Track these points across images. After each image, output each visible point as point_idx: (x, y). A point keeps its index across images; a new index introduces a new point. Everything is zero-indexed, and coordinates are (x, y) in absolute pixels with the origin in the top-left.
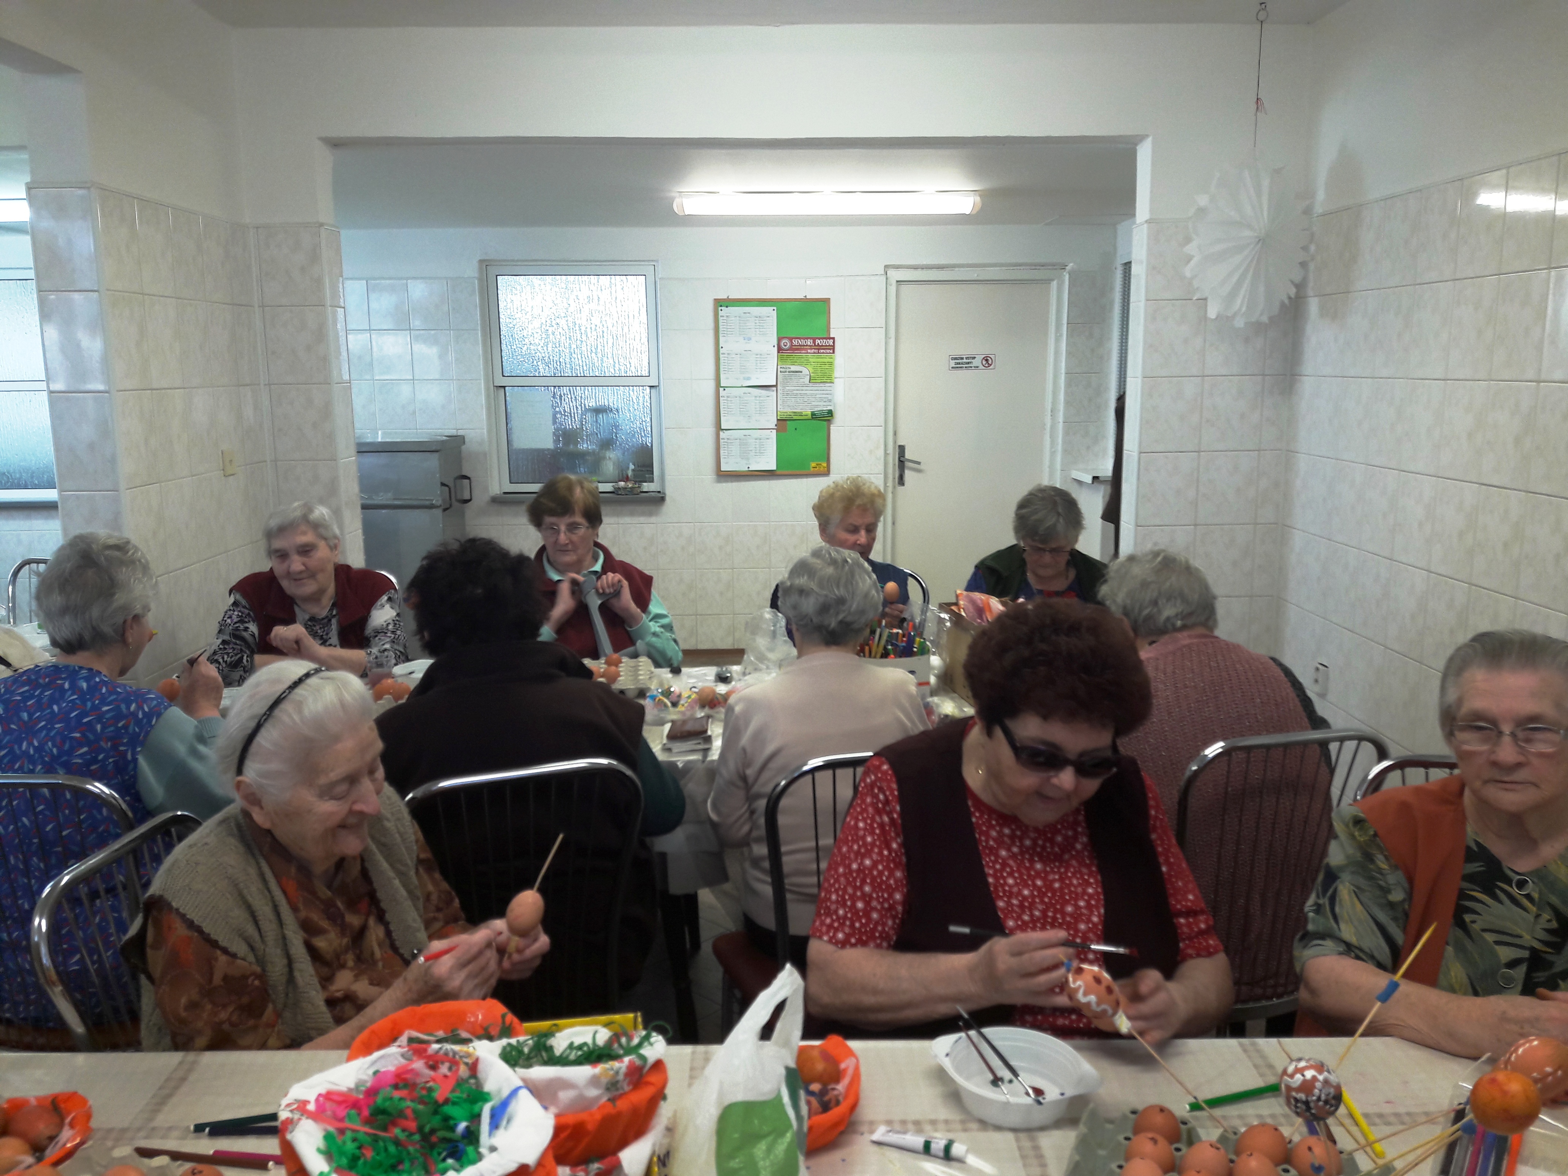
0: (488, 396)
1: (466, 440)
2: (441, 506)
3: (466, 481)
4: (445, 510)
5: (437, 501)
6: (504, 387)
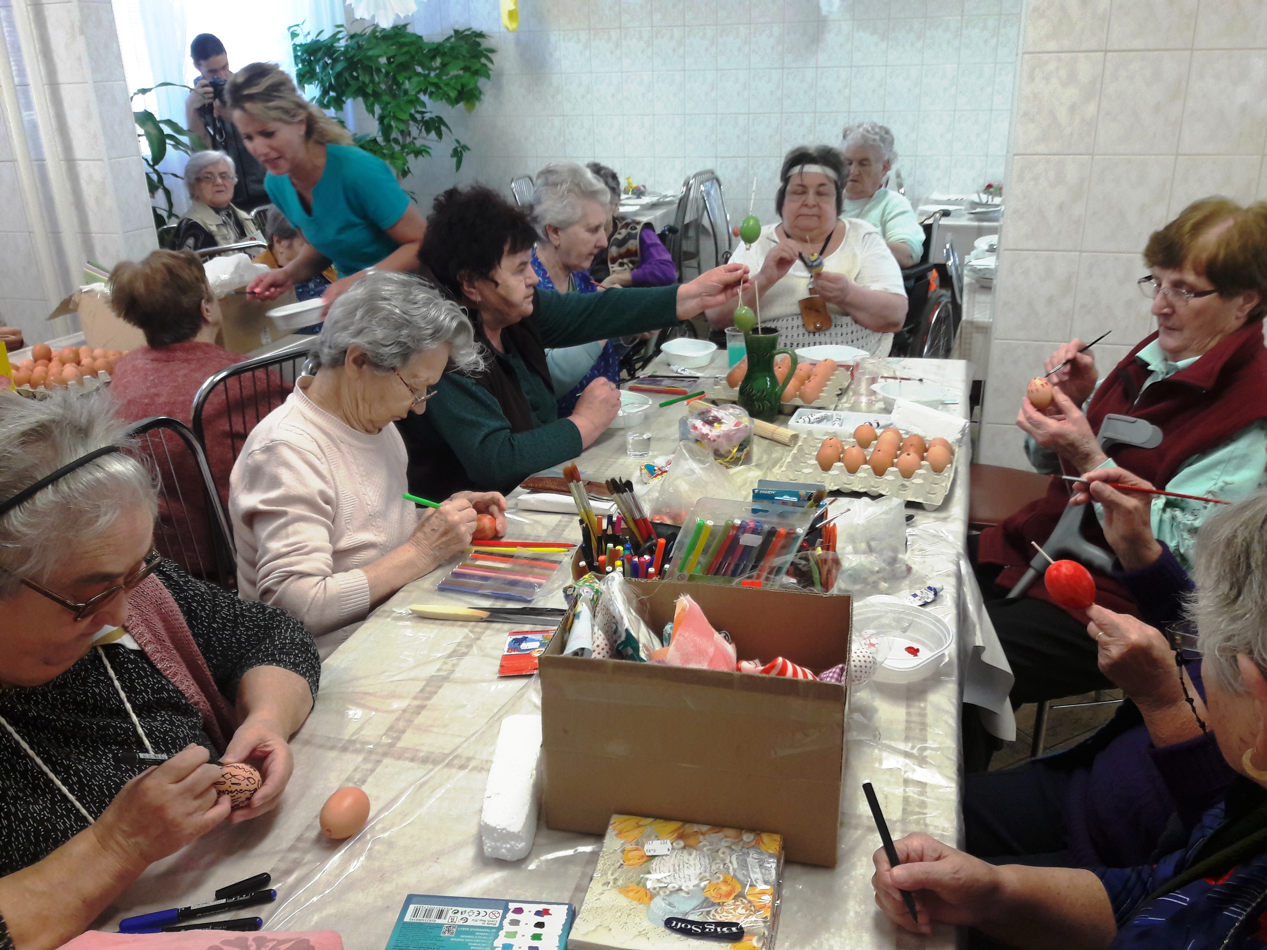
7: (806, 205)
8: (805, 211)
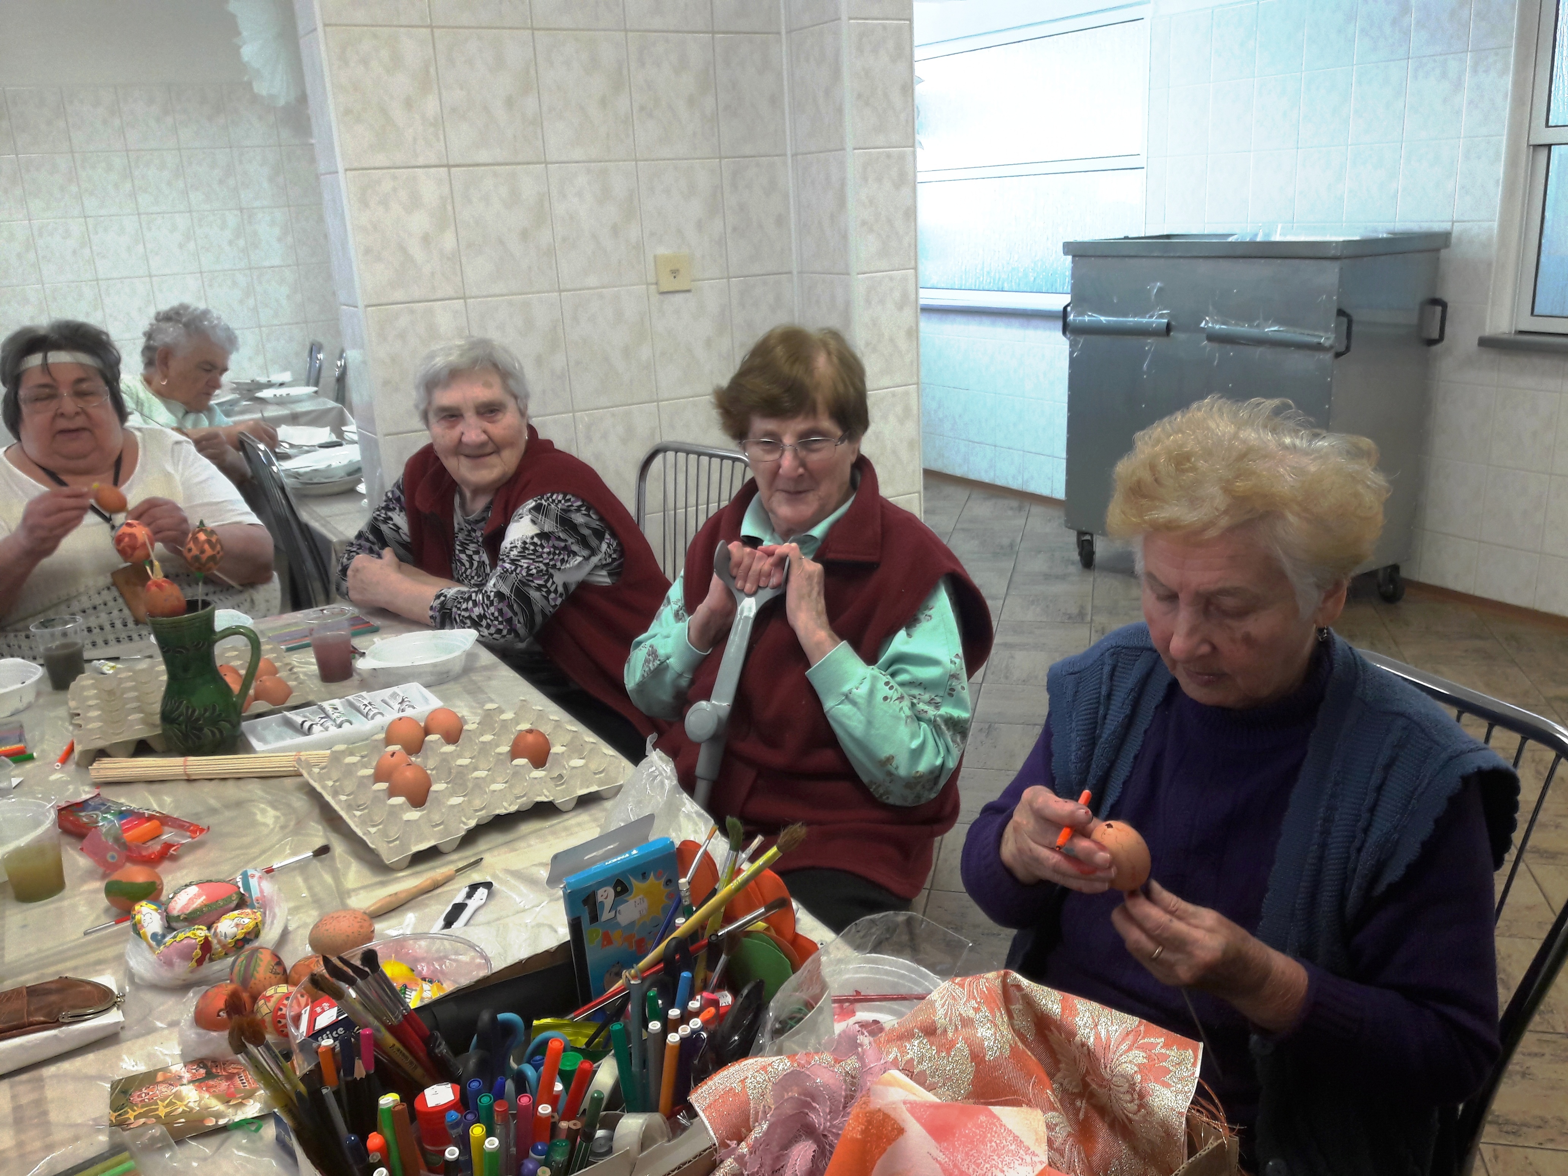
0: (1512, 163)
1: (1454, 240)
2: (1331, 347)
3: (1439, 309)
4: (1338, 355)
5: (1327, 339)
6: (1549, 146)
7: (62, 415)
8: (63, 424)
